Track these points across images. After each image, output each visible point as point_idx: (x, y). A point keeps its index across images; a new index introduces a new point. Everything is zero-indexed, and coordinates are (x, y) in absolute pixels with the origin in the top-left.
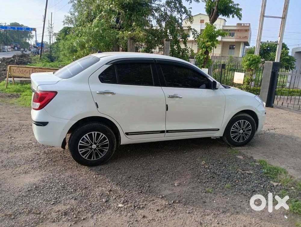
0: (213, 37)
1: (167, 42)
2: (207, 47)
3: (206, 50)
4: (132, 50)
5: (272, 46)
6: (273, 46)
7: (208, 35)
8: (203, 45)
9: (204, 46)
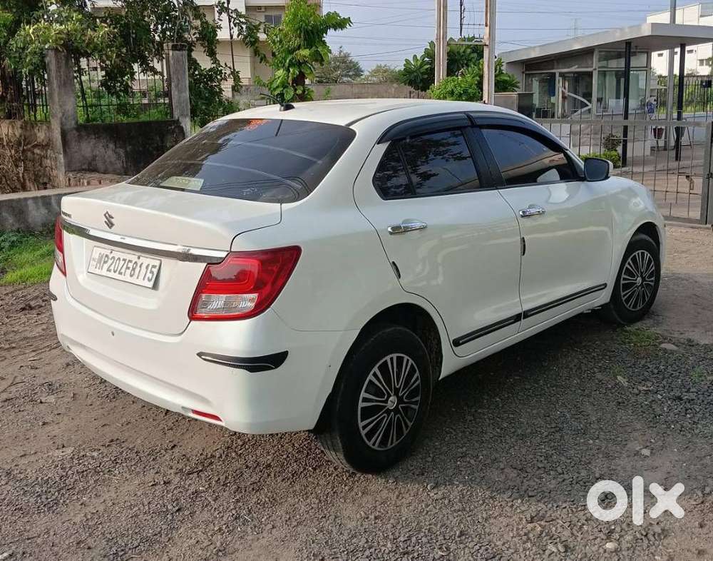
0: (312, 33)
1: (177, 52)
2: (299, 64)
3: (300, 72)
4: (65, 84)
5: (458, 53)
6: (462, 50)
7: (300, 28)
8: (289, 58)
9: (290, 60)
